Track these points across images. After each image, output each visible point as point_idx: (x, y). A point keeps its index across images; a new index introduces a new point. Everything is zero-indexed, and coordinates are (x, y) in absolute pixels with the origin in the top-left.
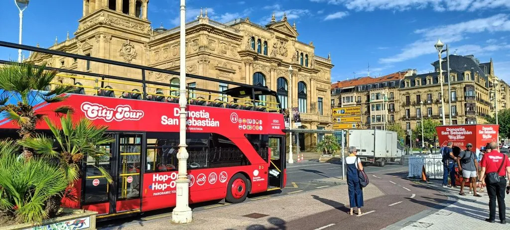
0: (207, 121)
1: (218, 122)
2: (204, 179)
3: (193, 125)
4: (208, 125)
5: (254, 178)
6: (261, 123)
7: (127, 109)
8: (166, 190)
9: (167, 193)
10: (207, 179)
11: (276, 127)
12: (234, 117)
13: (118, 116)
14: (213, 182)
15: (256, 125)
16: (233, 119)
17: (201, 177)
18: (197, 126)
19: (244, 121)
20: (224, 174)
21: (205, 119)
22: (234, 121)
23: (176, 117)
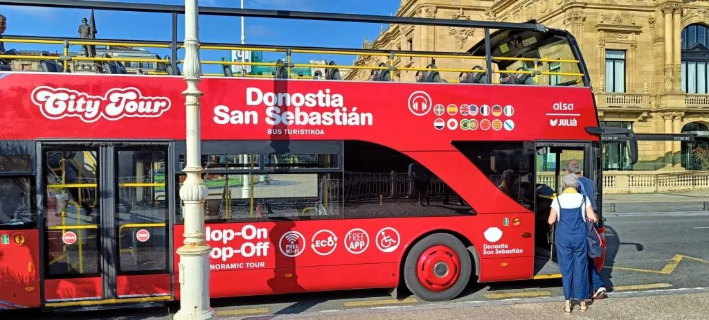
0: (337, 113)
1: (370, 116)
2: (332, 240)
3: (298, 122)
4: (338, 123)
5: (486, 246)
6: (509, 114)
7: (132, 96)
8: (229, 261)
9: (233, 266)
10: (340, 242)
11: (564, 123)
12: (420, 101)
13: (112, 110)
14: (358, 249)
15: (491, 118)
16: (416, 106)
17: (324, 237)
18: (308, 126)
19: (452, 109)
20: (387, 233)
21: (332, 109)
22: (420, 111)
23: (251, 108)
